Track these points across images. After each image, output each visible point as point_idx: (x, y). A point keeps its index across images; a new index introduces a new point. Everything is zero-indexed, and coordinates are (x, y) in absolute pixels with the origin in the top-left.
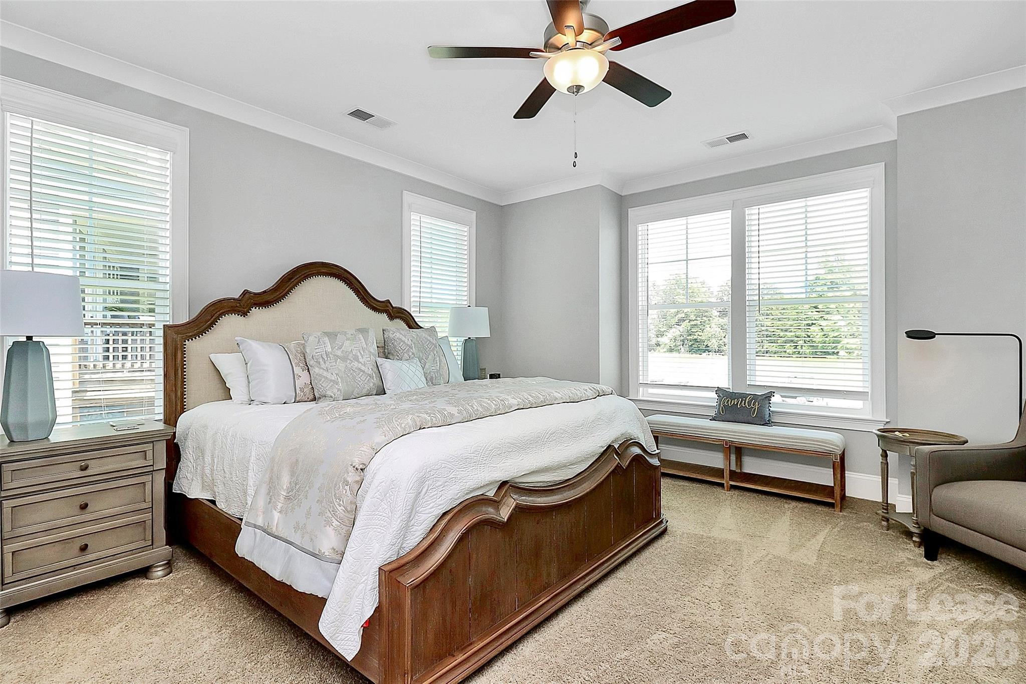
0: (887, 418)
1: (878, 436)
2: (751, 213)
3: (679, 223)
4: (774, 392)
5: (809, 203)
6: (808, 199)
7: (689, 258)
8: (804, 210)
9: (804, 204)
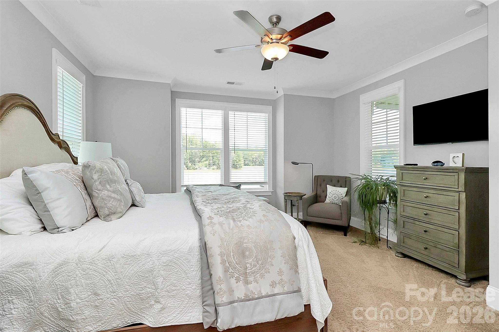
0: (272, 190)
1: (284, 195)
2: (231, 114)
3: (198, 111)
4: (241, 185)
5: (248, 114)
6: (248, 113)
7: (203, 128)
8: (246, 116)
9: (246, 114)
